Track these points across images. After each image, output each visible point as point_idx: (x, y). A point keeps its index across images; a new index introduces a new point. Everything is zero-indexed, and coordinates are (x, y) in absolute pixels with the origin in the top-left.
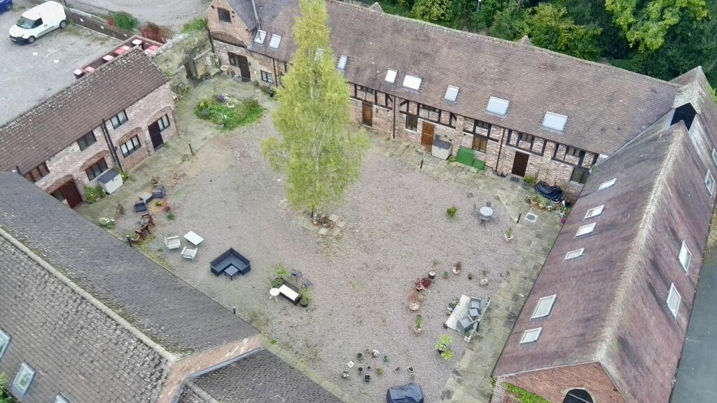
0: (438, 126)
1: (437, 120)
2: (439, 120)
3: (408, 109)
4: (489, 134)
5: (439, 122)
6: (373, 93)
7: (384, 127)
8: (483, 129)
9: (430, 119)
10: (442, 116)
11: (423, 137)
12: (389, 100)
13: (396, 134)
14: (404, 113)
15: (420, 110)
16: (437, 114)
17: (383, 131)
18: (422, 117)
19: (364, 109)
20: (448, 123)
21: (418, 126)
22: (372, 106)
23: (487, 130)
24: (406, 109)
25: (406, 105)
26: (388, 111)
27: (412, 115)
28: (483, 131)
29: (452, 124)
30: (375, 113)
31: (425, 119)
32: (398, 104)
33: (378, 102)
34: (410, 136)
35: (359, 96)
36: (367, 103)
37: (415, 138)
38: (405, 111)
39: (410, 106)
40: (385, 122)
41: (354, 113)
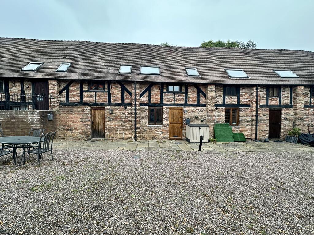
0: (186, 108)
2: (186, 102)
3: (150, 99)
4: (239, 102)
5: (186, 104)
6: (106, 90)
7: (122, 132)
8: (233, 97)
9: (176, 103)
10: (188, 96)
11: (169, 128)
12: (126, 94)
13: (138, 135)
14: (145, 105)
15: (164, 95)
16: (184, 94)
17: (121, 137)
18: (167, 103)
19: (93, 116)
20: (196, 102)
21: (164, 116)
22: (104, 109)
23: (236, 97)
24: (148, 98)
25: (147, 94)
26: (126, 108)
27: (154, 105)
28: (232, 100)
29: (201, 102)
30: (109, 116)
31: (171, 105)
32: (139, 93)
33: (112, 101)
34: (155, 133)
35: (85, 100)
36: (97, 107)
37: (161, 133)
38: (147, 102)
39: (153, 93)
40: (122, 123)
41: (79, 125)
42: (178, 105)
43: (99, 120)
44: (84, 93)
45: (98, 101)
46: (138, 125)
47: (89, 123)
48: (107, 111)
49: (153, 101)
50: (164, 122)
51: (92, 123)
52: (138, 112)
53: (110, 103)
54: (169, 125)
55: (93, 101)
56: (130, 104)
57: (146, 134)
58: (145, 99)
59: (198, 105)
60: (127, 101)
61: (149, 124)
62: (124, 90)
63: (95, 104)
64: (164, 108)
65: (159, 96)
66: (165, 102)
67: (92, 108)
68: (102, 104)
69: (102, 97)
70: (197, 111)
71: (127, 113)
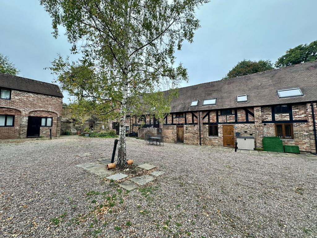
0: (236, 125)
1: (234, 121)
2: (236, 120)
3: (209, 120)
4: (291, 117)
5: (236, 122)
6: (184, 116)
7: (193, 140)
8: (283, 115)
9: (228, 122)
10: (238, 116)
11: (224, 139)
12: (195, 118)
13: (202, 142)
14: (206, 124)
15: (219, 117)
16: (234, 115)
17: (192, 143)
18: (221, 122)
19: (178, 131)
20: (245, 120)
21: (219, 131)
22: (183, 127)
23: (288, 114)
24: (208, 120)
25: (207, 117)
26: (195, 126)
27: (212, 124)
28: (283, 117)
29: (250, 120)
30: (185, 131)
31: (224, 123)
32: (202, 117)
33: (187, 122)
34: (214, 141)
35: (174, 122)
36: (180, 126)
37: (217, 142)
38: (207, 122)
39: (211, 116)
40: (193, 135)
41: (171, 135)
42: (230, 123)
43: (180, 133)
44: (174, 119)
45: (180, 122)
46: (202, 136)
47: (176, 134)
48: (185, 128)
49: (211, 121)
50: (219, 135)
51: (177, 134)
52: (202, 128)
53: (186, 124)
54: (223, 137)
55: (178, 123)
56: (197, 124)
57: (207, 142)
58: (206, 120)
59: (248, 122)
60: (195, 122)
61: (209, 136)
62: (193, 116)
63: (179, 124)
64: (219, 125)
65: (215, 118)
66: (219, 122)
67: (177, 127)
68: (182, 124)
69: (182, 121)
70: (246, 127)
71: (195, 129)
